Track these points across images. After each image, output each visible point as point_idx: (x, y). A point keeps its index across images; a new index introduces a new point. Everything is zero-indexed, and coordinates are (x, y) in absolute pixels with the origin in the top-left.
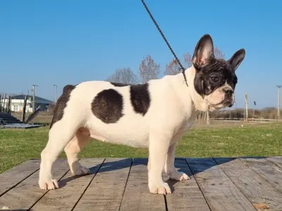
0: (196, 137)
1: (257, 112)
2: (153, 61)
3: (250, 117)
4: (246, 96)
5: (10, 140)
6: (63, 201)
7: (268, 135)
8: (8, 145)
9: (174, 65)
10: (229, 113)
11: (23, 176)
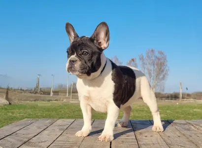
0: (145, 110)
1: (189, 95)
2: (118, 59)
3: (183, 98)
4: (181, 84)
5: (21, 110)
6: (40, 144)
7: (195, 110)
8: (19, 114)
9: (132, 62)
10: (170, 95)
11: (17, 128)
